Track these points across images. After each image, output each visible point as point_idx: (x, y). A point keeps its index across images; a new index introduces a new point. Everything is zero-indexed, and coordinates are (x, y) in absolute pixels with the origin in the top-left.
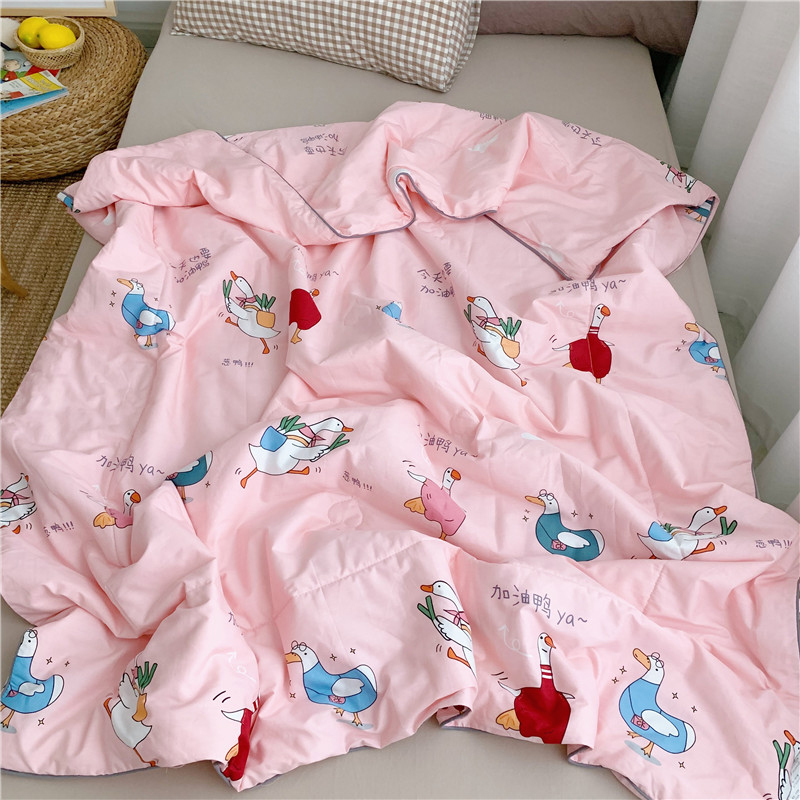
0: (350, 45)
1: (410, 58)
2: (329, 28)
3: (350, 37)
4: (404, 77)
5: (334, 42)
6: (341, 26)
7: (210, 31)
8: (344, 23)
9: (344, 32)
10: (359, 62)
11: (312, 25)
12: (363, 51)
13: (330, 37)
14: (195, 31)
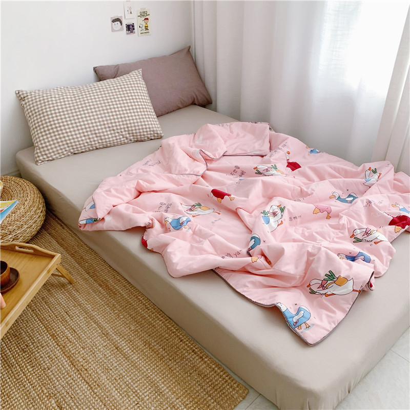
0: (122, 135)
1: (148, 130)
2: (112, 132)
3: (122, 132)
4: (146, 138)
5: (116, 136)
6: (117, 129)
7: (57, 155)
8: (119, 127)
9: (119, 131)
10: (126, 141)
11: (105, 134)
12: (128, 135)
13: (113, 135)
14: (50, 158)
